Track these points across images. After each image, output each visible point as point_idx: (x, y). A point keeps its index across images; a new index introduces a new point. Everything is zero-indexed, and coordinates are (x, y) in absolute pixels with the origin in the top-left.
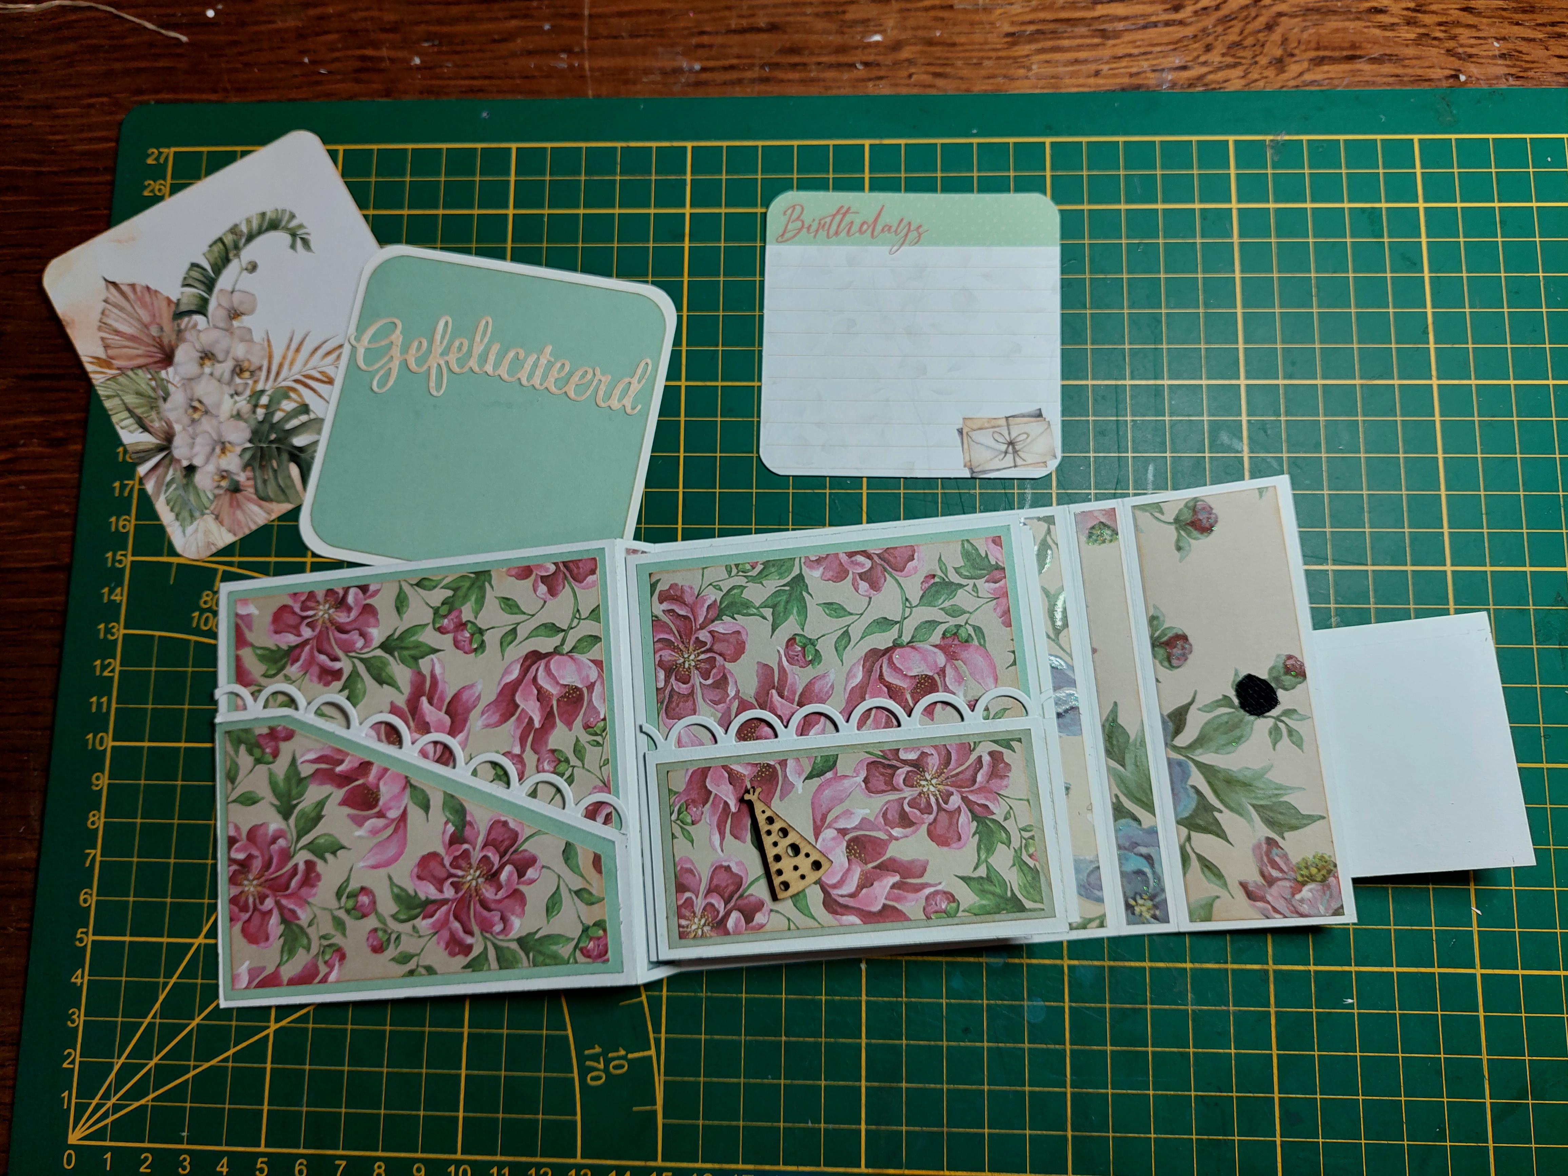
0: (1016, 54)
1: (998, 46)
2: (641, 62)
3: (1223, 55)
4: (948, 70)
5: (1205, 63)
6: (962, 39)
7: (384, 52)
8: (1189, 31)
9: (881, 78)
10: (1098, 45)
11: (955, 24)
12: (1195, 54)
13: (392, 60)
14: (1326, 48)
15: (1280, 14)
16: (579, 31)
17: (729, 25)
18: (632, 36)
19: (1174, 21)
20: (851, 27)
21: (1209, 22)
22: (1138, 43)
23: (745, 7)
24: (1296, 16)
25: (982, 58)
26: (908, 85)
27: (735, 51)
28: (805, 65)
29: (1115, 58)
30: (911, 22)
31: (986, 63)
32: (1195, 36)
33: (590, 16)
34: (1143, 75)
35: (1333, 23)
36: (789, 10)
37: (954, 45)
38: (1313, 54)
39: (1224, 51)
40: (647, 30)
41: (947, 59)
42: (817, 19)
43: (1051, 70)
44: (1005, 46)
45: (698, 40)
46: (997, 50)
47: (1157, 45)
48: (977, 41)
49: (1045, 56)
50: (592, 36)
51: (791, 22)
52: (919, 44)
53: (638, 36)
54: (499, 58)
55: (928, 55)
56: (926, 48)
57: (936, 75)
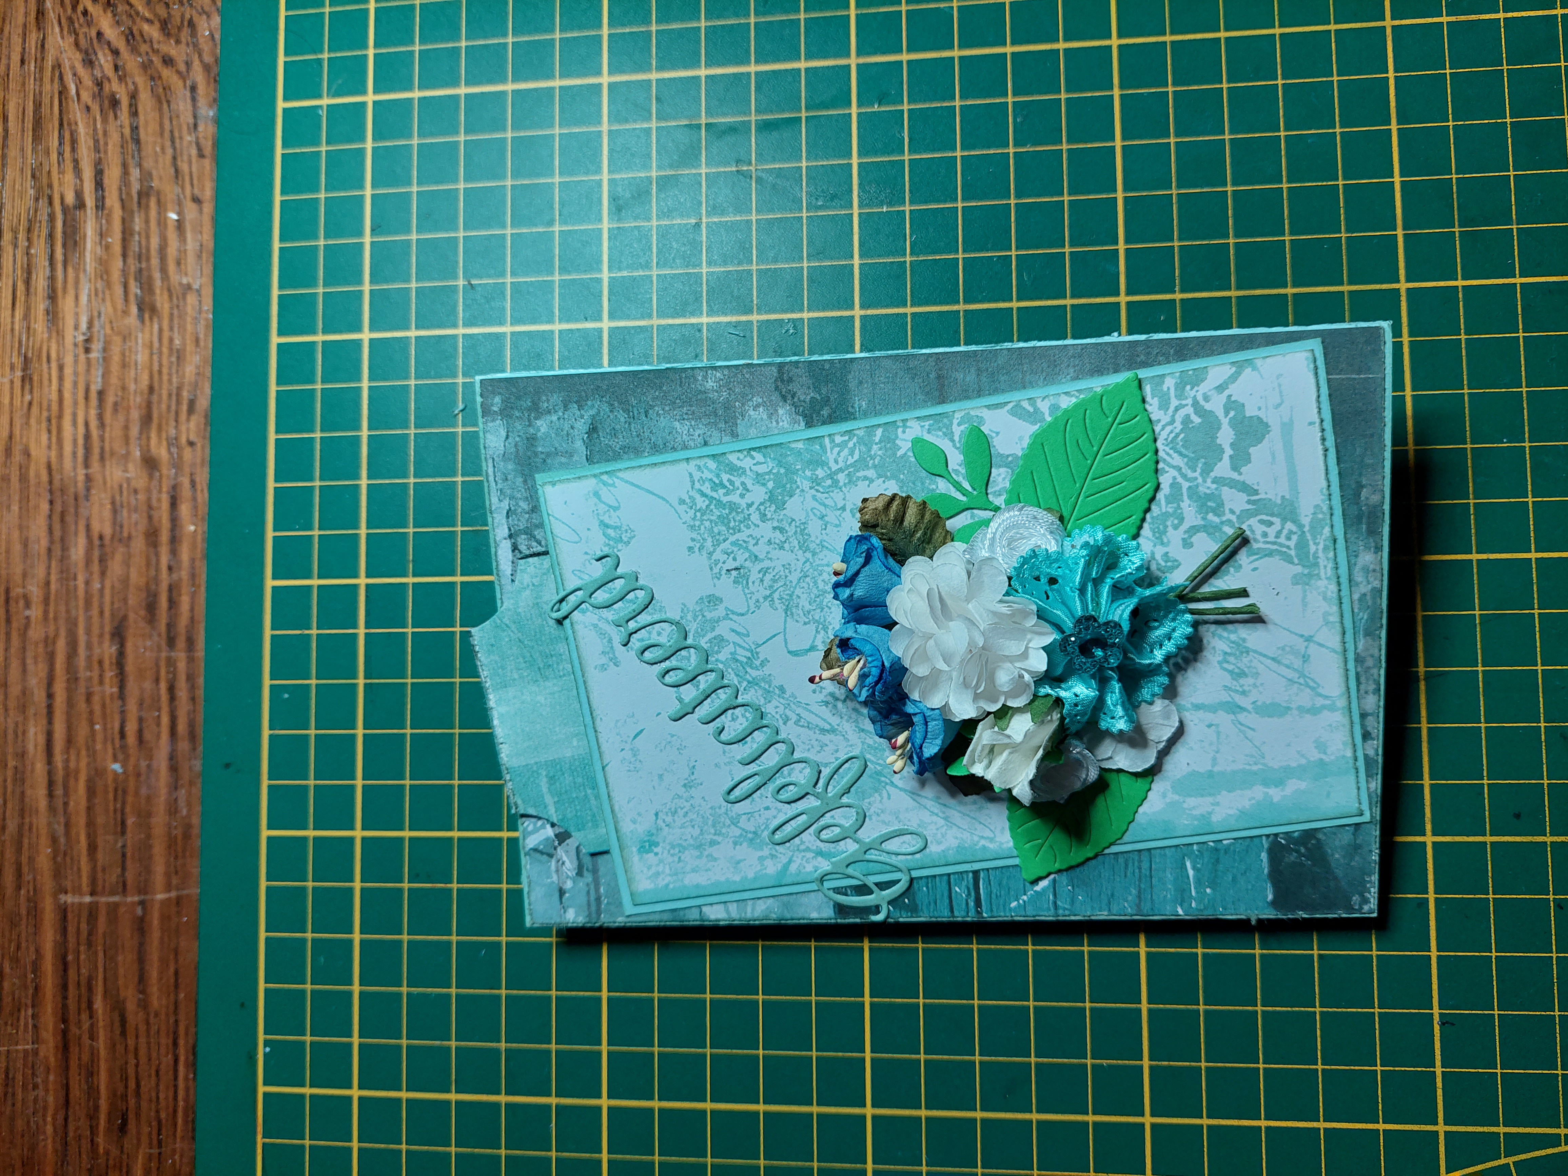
0: (167, 306)
1: (156, 328)
2: (159, 820)
3: (178, 42)
4: (185, 394)
5: (188, 64)
8: (145, 87)
9: (193, 484)
10: (159, 202)
11: (124, 388)
12: (175, 77)
16: (113, 908)
17: (112, 694)
18: (123, 833)
19: (131, 105)
20: (121, 527)
21: (133, 62)
22: (158, 149)
23: (88, 674)
25: (171, 349)
27: (148, 685)
28: (171, 589)
29: (177, 177)
30: (119, 447)
31: (177, 345)
32: (152, 78)
33: (92, 894)
34: (202, 141)
36: (95, 612)
37: (151, 389)
39: (172, 42)
40: (115, 811)
41: (170, 395)
42: (109, 573)
43: (191, 259)
44: (155, 320)
45: (131, 739)
46: (161, 330)
47: (161, 125)
48: (146, 357)
49: (172, 267)
50: (120, 890)
51: (112, 610)
52: (148, 433)
53: (123, 823)
54: (148, 1023)
55: (164, 422)
56: (154, 426)
57: (191, 409)
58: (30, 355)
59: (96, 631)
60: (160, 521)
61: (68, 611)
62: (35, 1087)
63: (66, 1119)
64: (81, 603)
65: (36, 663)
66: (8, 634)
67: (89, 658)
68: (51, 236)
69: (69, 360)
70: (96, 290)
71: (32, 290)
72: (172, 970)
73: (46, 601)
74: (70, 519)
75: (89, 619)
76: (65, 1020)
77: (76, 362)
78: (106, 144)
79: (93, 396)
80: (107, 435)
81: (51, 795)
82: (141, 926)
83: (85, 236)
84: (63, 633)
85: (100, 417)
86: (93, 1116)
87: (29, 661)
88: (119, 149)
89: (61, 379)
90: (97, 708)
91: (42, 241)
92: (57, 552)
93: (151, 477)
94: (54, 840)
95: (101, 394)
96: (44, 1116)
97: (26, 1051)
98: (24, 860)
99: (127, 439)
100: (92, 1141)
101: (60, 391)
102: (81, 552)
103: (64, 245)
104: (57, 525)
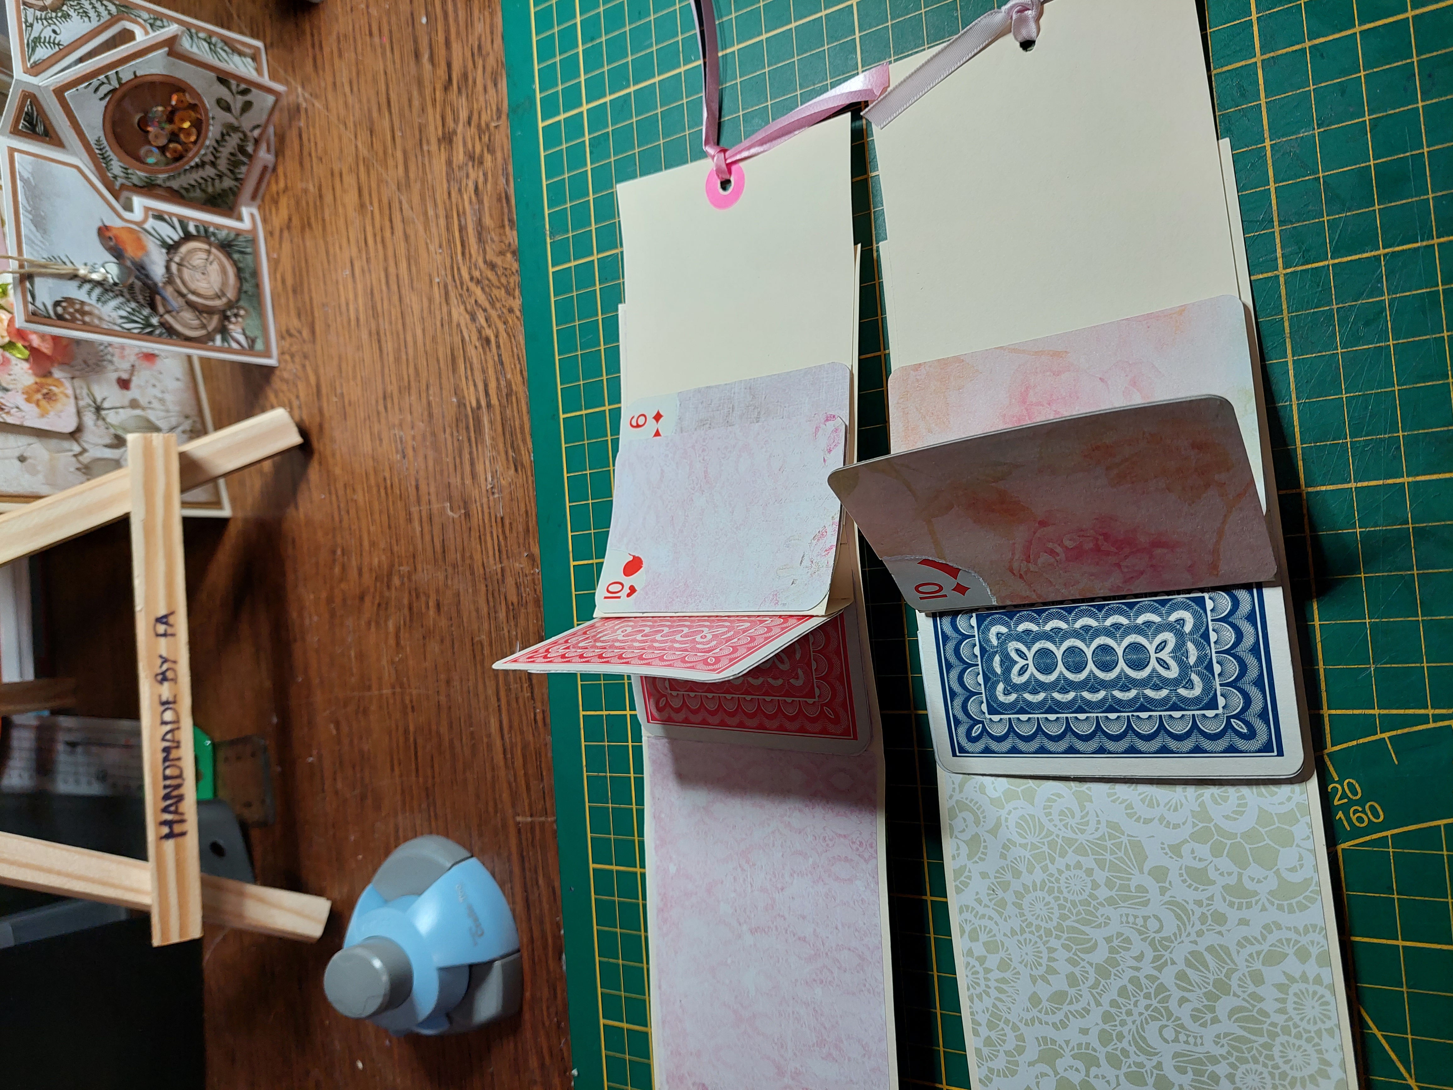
3: (514, 298)
8: (501, 327)
11: (513, 514)
12: (516, 320)
14: (503, 220)
15: (485, 262)
16: (542, 824)
18: (542, 780)
19: (496, 342)
20: (522, 597)
21: (493, 314)
24: (485, 248)
30: (515, 549)
32: (505, 323)
33: (531, 816)
35: (487, 221)
37: (527, 512)
38: (507, 228)
40: (537, 767)
45: (541, 724)
47: (512, 351)
50: (544, 814)
53: (542, 774)
56: (531, 535)
58: (466, 499)
61: (501, 649)
64: (507, 643)
66: (475, 665)
68: (467, 428)
69: (485, 500)
70: (493, 456)
71: (463, 461)
74: (496, 595)
76: (526, 891)
77: (489, 501)
78: (487, 368)
79: (499, 520)
80: (508, 543)
81: (505, 758)
83: (484, 425)
85: (504, 532)
86: (545, 947)
87: (487, 680)
88: (493, 370)
89: (483, 512)
91: (464, 431)
92: (492, 615)
94: (509, 784)
95: (502, 518)
98: (497, 796)
99: (518, 545)
100: (546, 963)
101: (483, 520)
102: (504, 614)
103: (475, 432)
104: (491, 599)
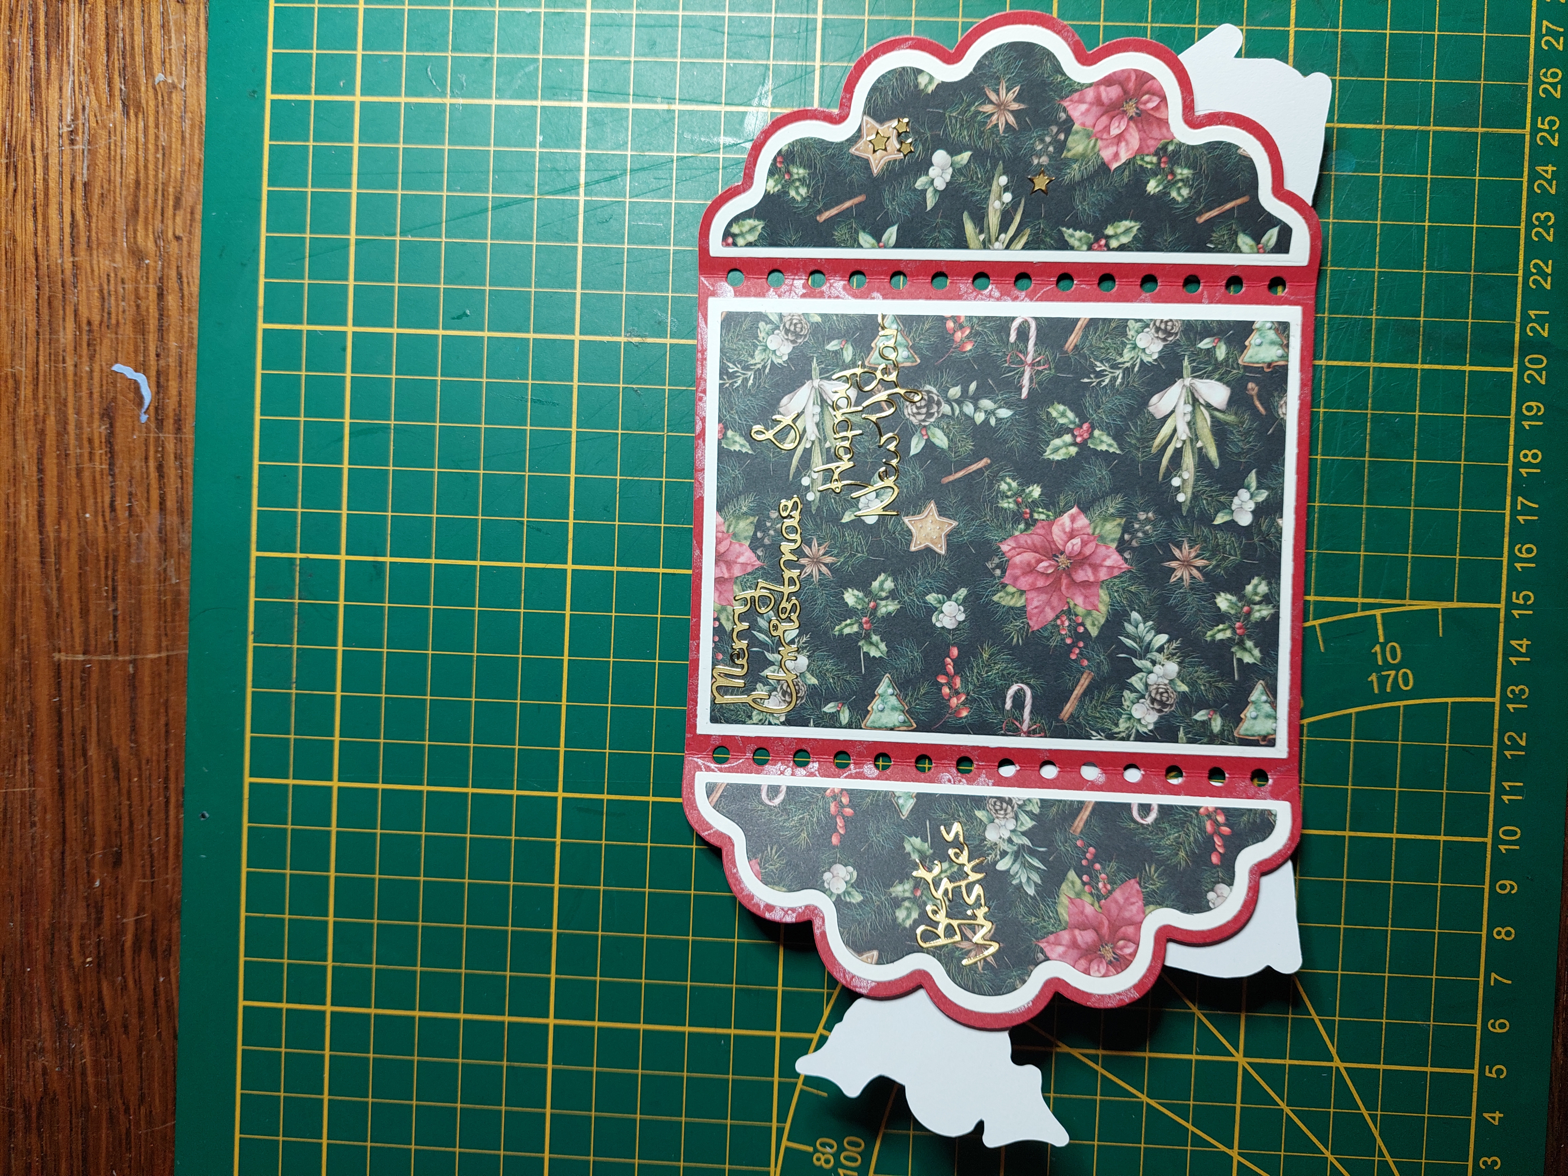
0: (152, 103)
1: (141, 124)
2: (150, 586)
4: (171, 190)
6: (132, 172)
7: (130, 920)
9: (180, 276)
11: (109, 181)
13: (141, 909)
16: (106, 666)
17: (102, 470)
18: (114, 599)
20: (109, 313)
23: (78, 451)
25: (157, 146)
26: (189, 242)
27: (138, 463)
30: (106, 237)
31: (163, 142)
33: (84, 654)
36: (84, 393)
37: (137, 183)
40: (106, 577)
41: (156, 190)
42: (97, 356)
43: (176, 58)
44: (140, 116)
45: (122, 514)
46: (146, 127)
48: (133, 152)
49: (157, 65)
50: (112, 649)
51: (101, 392)
52: (135, 225)
53: (114, 589)
54: (140, 769)
55: (150, 216)
56: (141, 219)
57: (177, 205)
58: (14, 143)
59: (85, 411)
60: (147, 310)
62: (33, 824)
63: (63, 853)
64: (70, 384)
65: (26, 439)
67: (79, 438)
68: (34, 26)
69: (54, 149)
70: (80, 83)
71: (15, 80)
72: (163, 721)
73: (36, 379)
74: (58, 303)
75: (78, 399)
76: (60, 766)
77: (61, 152)
79: (79, 186)
80: (93, 225)
81: (42, 562)
82: (133, 682)
83: (68, 29)
84: (52, 412)
85: (87, 208)
86: (88, 851)
87: (20, 437)
89: (46, 168)
90: (87, 482)
91: (25, 30)
92: (45, 335)
93: (139, 267)
94: (47, 602)
95: (85, 185)
96: (42, 850)
97: (23, 793)
98: (18, 621)
99: (114, 230)
100: (88, 873)
101: (46, 180)
102: (70, 336)
103: (47, 36)
104: (45, 311)
